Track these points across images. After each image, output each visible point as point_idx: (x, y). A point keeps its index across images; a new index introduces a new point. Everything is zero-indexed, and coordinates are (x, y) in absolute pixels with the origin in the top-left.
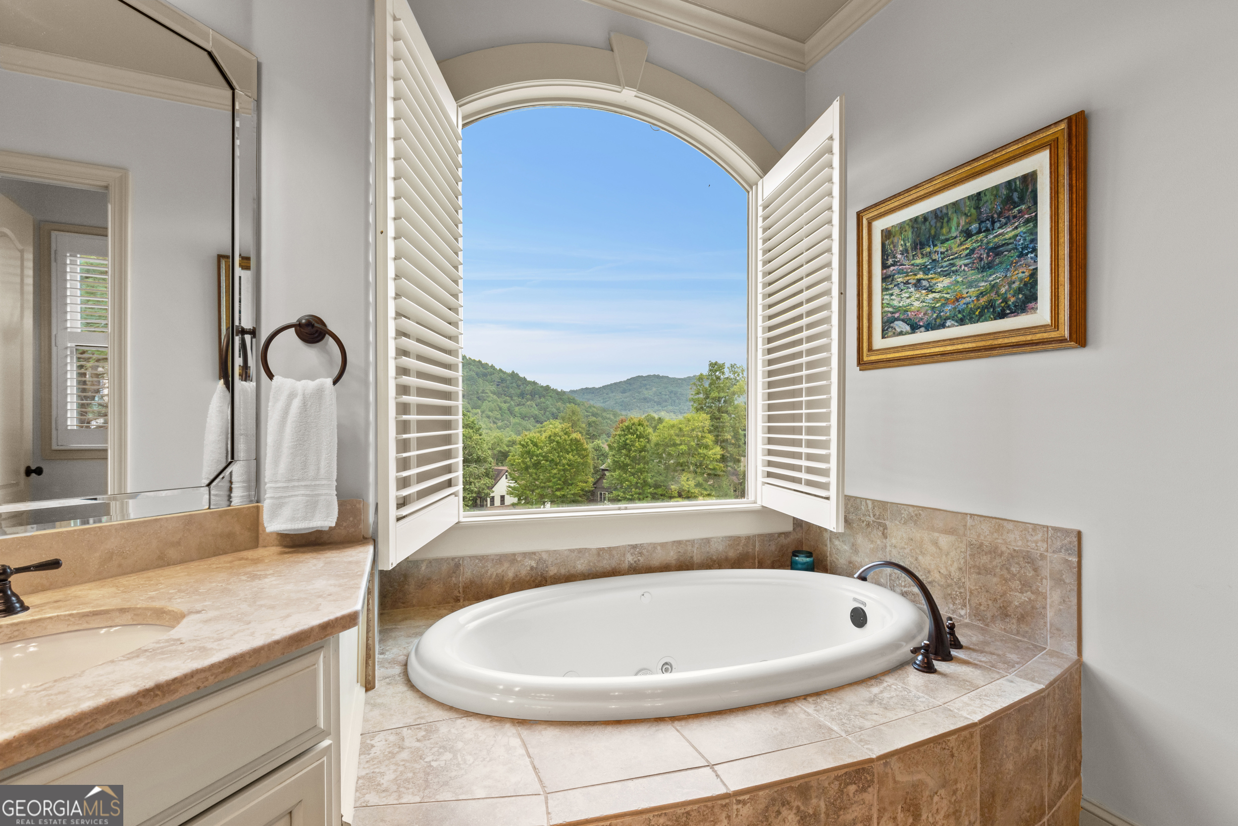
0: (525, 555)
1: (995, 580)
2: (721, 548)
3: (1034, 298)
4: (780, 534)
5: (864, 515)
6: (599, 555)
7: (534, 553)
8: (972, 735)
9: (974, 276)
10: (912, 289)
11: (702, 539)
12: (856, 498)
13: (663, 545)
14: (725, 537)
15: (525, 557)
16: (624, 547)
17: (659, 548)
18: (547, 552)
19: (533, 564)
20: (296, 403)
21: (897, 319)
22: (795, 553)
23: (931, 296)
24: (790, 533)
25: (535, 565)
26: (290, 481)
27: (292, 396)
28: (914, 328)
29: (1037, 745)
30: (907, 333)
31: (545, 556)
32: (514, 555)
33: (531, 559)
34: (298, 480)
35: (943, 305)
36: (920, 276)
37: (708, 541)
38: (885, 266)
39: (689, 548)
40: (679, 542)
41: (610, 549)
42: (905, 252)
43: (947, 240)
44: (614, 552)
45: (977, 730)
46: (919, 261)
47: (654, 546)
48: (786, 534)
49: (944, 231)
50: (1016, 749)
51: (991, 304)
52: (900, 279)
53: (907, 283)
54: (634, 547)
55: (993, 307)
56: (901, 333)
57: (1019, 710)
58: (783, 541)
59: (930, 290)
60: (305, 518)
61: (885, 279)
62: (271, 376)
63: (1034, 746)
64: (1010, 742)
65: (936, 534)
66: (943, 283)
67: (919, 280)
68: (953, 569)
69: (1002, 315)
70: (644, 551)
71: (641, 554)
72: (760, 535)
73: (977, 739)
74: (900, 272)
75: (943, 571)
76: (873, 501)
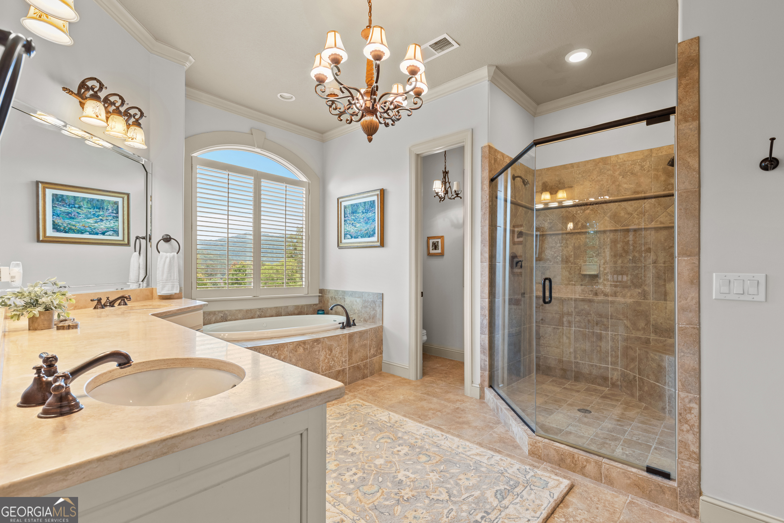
0: (219, 312)
1: (368, 309)
2: (292, 310)
3: (375, 233)
4: (314, 305)
5: (339, 296)
6: (247, 312)
7: (222, 311)
8: (346, 336)
9: (364, 225)
10: (351, 226)
11: (285, 306)
12: (337, 290)
13: (271, 308)
14: (294, 306)
15: (219, 313)
16: (256, 309)
17: (269, 309)
18: (227, 311)
19: (222, 315)
20: (168, 260)
21: (348, 234)
22: (318, 311)
23: (356, 228)
24: (317, 304)
25: (223, 316)
26: (167, 280)
27: (166, 257)
28: (352, 237)
29: (366, 342)
30: (350, 239)
31: (226, 312)
32: (215, 312)
33: (221, 313)
34: (169, 280)
35: (358, 232)
36: (353, 222)
37: (287, 307)
38: (345, 217)
39: (280, 310)
40: (277, 308)
41: (251, 310)
42: (349, 214)
43: (359, 213)
44: (252, 311)
45: (348, 335)
46: (353, 217)
47: (267, 309)
48: (316, 305)
49: (358, 210)
50: (359, 341)
51: (367, 233)
52: (348, 222)
53: (350, 223)
54: (260, 309)
55: (368, 234)
56: (349, 238)
57: (360, 333)
58: (315, 307)
59: (355, 227)
60: (171, 290)
61: (345, 221)
62: (159, 252)
63: (364, 342)
64: (357, 339)
65: (356, 299)
66: (358, 225)
67: (353, 223)
68: (360, 308)
69: (369, 237)
70: (264, 311)
71: (262, 311)
72: (307, 305)
73: (347, 337)
74: (348, 220)
75: (358, 309)
76: (342, 291)
